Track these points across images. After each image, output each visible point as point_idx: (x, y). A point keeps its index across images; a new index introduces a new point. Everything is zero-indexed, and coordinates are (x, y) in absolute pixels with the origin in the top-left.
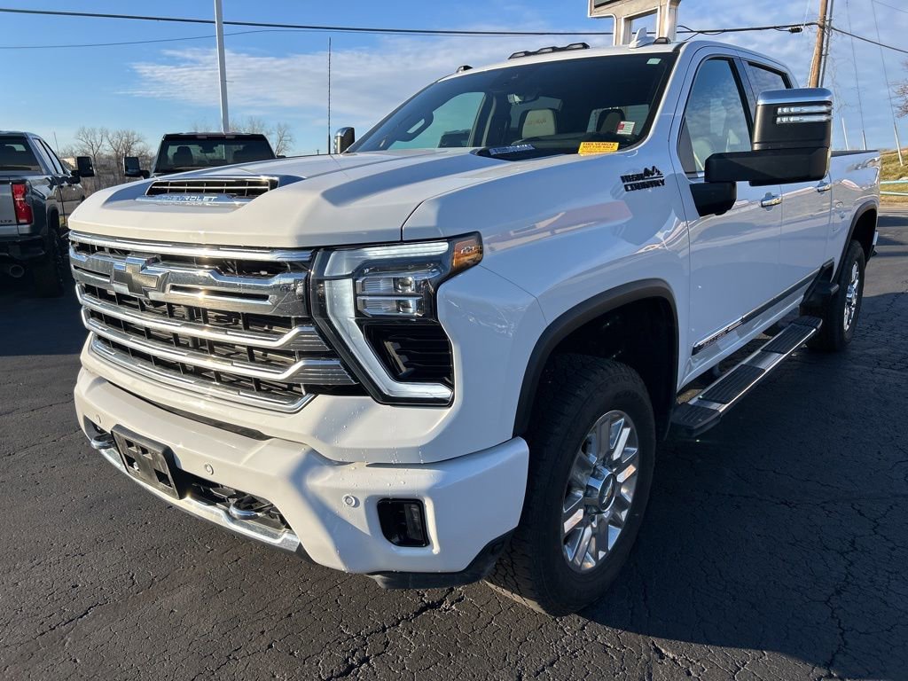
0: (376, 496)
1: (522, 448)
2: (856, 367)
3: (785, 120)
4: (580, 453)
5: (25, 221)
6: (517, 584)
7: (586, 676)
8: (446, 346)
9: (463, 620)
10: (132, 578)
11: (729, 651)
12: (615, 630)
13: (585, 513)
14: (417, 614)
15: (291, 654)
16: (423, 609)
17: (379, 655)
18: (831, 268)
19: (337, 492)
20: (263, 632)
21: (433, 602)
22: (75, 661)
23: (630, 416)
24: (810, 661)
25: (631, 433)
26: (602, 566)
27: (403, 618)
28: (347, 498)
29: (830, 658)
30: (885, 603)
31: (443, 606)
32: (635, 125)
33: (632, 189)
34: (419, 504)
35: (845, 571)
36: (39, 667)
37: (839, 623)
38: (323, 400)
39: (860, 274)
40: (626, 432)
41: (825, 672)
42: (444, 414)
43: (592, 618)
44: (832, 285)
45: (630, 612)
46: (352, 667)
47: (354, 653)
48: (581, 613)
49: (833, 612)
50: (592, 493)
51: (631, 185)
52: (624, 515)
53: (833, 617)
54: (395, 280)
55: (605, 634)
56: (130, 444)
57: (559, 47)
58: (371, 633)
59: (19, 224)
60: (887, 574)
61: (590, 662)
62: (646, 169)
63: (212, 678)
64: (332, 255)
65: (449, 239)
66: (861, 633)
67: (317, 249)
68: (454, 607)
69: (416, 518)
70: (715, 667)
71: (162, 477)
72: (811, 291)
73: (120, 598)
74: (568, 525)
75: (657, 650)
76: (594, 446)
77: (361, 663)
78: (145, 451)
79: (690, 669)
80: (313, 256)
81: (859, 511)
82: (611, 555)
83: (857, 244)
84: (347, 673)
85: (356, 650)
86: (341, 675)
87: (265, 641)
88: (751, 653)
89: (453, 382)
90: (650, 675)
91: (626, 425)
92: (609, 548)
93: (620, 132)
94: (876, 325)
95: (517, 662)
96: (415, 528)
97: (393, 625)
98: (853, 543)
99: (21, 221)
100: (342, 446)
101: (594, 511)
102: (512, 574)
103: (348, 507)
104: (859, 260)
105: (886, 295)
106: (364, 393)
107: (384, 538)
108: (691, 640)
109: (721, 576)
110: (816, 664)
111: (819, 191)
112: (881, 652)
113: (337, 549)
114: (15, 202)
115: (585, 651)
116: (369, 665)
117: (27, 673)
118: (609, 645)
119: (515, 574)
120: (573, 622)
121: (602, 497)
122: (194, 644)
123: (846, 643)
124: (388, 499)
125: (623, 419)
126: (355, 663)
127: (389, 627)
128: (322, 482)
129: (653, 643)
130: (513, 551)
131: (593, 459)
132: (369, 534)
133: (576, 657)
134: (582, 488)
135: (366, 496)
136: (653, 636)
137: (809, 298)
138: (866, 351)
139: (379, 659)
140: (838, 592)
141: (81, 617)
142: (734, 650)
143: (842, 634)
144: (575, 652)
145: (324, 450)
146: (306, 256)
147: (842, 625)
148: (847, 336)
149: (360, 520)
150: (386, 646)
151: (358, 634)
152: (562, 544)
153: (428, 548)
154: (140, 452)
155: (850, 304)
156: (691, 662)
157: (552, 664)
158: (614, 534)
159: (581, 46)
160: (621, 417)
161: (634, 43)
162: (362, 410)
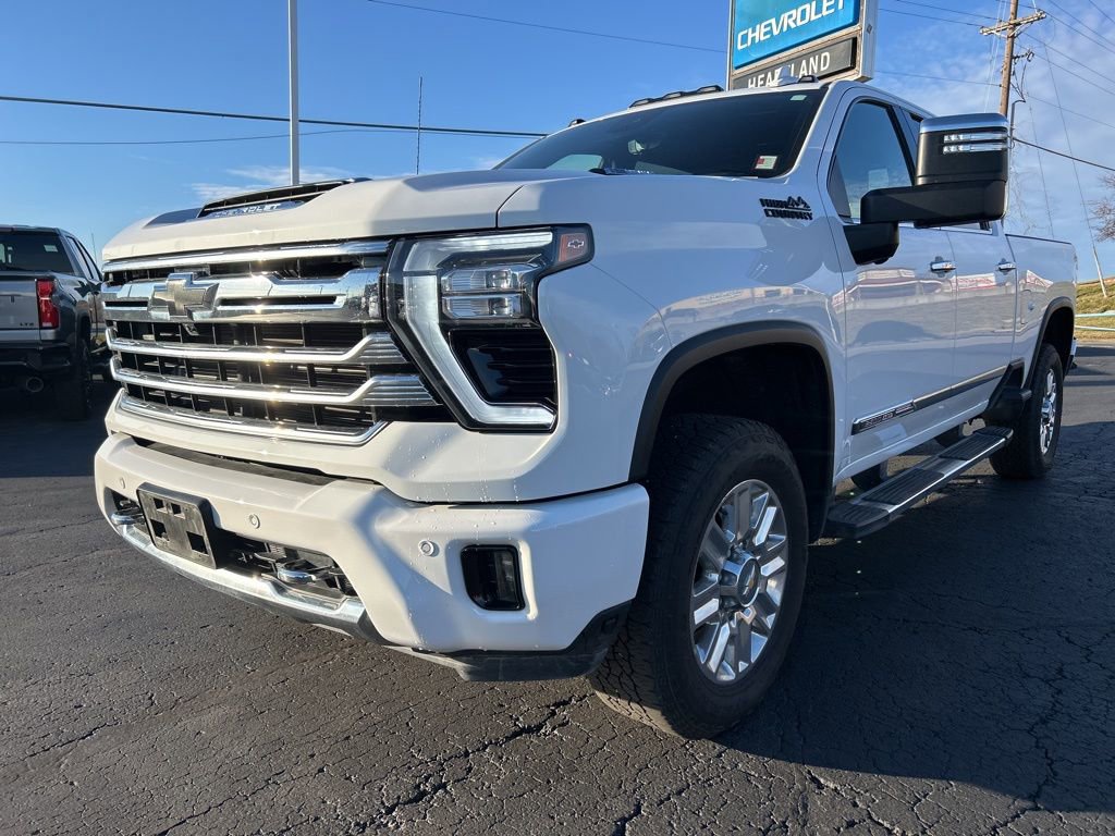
0: (459, 541)
1: (640, 497)
2: (1058, 494)
3: (953, 149)
4: (713, 523)
5: (49, 324)
6: (635, 686)
7: (722, 806)
8: (549, 356)
9: (567, 745)
10: (150, 698)
11: (907, 782)
12: (760, 758)
13: (721, 606)
14: (508, 739)
15: (347, 779)
16: (516, 734)
17: (458, 781)
18: (1021, 370)
19: (412, 536)
20: (312, 756)
21: (529, 726)
22: (72, 784)
23: (776, 492)
24: (1011, 793)
25: (777, 514)
26: (743, 680)
27: (491, 743)
28: (424, 543)
29: (1036, 790)
30: (1104, 732)
31: (543, 731)
32: (777, 160)
33: (774, 215)
34: (513, 552)
35: (1051, 699)
36: (26, 790)
37: (1046, 753)
38: (398, 428)
39: (1057, 385)
40: (772, 511)
41: (1029, 804)
42: (545, 441)
43: (732, 745)
44: (1023, 391)
45: (779, 739)
46: (424, 793)
47: (427, 779)
48: (716, 738)
49: (1037, 742)
50: (730, 580)
51: (772, 211)
52: (770, 621)
53: (1037, 747)
54: (489, 274)
55: (748, 763)
56: (159, 504)
57: (687, 91)
58: (450, 758)
59: (41, 328)
60: (1105, 703)
61: (728, 791)
62: (790, 198)
63: (245, 803)
64: (415, 246)
65: (553, 228)
66: (1073, 764)
67: (396, 238)
68: (556, 732)
69: (510, 577)
70: (889, 798)
71: (197, 543)
72: (997, 396)
73: (134, 719)
74: (700, 615)
75: (814, 780)
76: (731, 520)
77: (435, 789)
78: (176, 509)
79: (857, 800)
80: (391, 247)
81: (1067, 639)
82: (755, 669)
83: (1051, 348)
84: (417, 800)
85: (430, 776)
86: (410, 801)
87: (314, 766)
88: (934, 784)
89: (557, 402)
90: (805, 807)
91: (770, 503)
92: (753, 661)
93: (758, 167)
94: (1081, 453)
95: (635, 791)
96: (508, 588)
97: (478, 750)
98: (1060, 671)
99: (45, 325)
100: (420, 481)
101: (733, 603)
102: (629, 671)
103: (425, 558)
104: (1055, 368)
105: (1092, 423)
106: (449, 418)
107: (468, 598)
108: (859, 769)
109: (895, 703)
110: (1017, 796)
111: (1001, 270)
112: (1100, 783)
113: (410, 611)
114: (39, 303)
115: (722, 780)
116: (446, 792)
117: (10, 796)
118: (753, 773)
119: (633, 671)
120: (705, 750)
121: (741, 587)
122: (225, 768)
123: (1055, 774)
124: (475, 546)
125: (767, 494)
126: (429, 789)
127: (473, 752)
128: (394, 526)
129: (809, 772)
130: (630, 638)
131: (731, 536)
132: (450, 592)
133: (710, 785)
134: (716, 571)
135: (447, 541)
136: (808, 764)
137: (996, 404)
138: (1071, 479)
139: (459, 785)
140: (1044, 722)
141: (83, 738)
142: (913, 780)
143: (1049, 765)
144: (709, 780)
145: (396, 486)
146: (382, 247)
147: (1049, 755)
148: (1046, 460)
149: (439, 573)
150: (470, 771)
151: (434, 759)
152: (693, 642)
153: (523, 611)
154: (171, 511)
155: (1046, 421)
156: (858, 793)
157: (679, 793)
158: (759, 644)
159: (714, 89)
160: (765, 490)
161: (776, 82)
162: (445, 438)
